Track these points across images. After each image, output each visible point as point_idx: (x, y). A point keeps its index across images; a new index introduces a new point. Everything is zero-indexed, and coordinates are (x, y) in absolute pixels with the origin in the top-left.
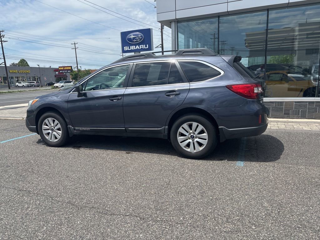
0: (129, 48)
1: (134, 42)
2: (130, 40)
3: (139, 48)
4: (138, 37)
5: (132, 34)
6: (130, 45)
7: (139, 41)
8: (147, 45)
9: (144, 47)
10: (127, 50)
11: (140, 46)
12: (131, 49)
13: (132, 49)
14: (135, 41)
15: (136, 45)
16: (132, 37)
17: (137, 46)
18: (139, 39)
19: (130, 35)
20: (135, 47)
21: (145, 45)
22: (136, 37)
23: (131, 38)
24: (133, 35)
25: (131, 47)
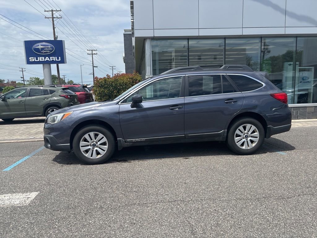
0: (37, 59)
1: (42, 53)
2: (37, 50)
3: (50, 59)
4: (48, 48)
5: (40, 44)
6: (37, 56)
7: (49, 52)
8: (60, 58)
9: (55, 59)
10: (33, 61)
11: (51, 58)
12: (39, 60)
13: (41, 60)
14: (45, 52)
15: (45, 56)
16: (40, 47)
17: (47, 58)
18: (49, 50)
19: (38, 44)
20: (45, 59)
21: (56, 58)
22: (45, 48)
23: (38, 48)
24: (42, 45)
25: (38, 58)
